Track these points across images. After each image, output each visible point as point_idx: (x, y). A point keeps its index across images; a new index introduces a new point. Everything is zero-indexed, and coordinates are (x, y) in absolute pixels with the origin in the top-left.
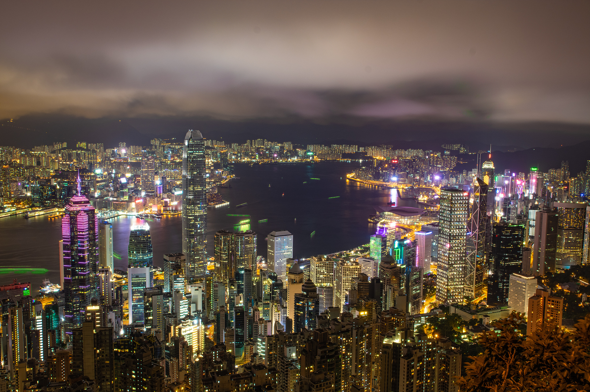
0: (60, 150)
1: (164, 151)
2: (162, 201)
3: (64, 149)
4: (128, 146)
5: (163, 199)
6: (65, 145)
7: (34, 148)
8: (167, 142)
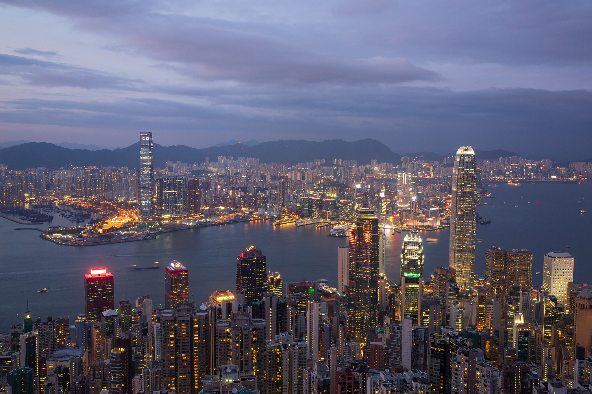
0: (319, 166)
1: (413, 168)
2: (418, 216)
3: (323, 165)
4: (379, 163)
5: (419, 214)
6: (323, 161)
7: (298, 164)
8: (416, 159)
